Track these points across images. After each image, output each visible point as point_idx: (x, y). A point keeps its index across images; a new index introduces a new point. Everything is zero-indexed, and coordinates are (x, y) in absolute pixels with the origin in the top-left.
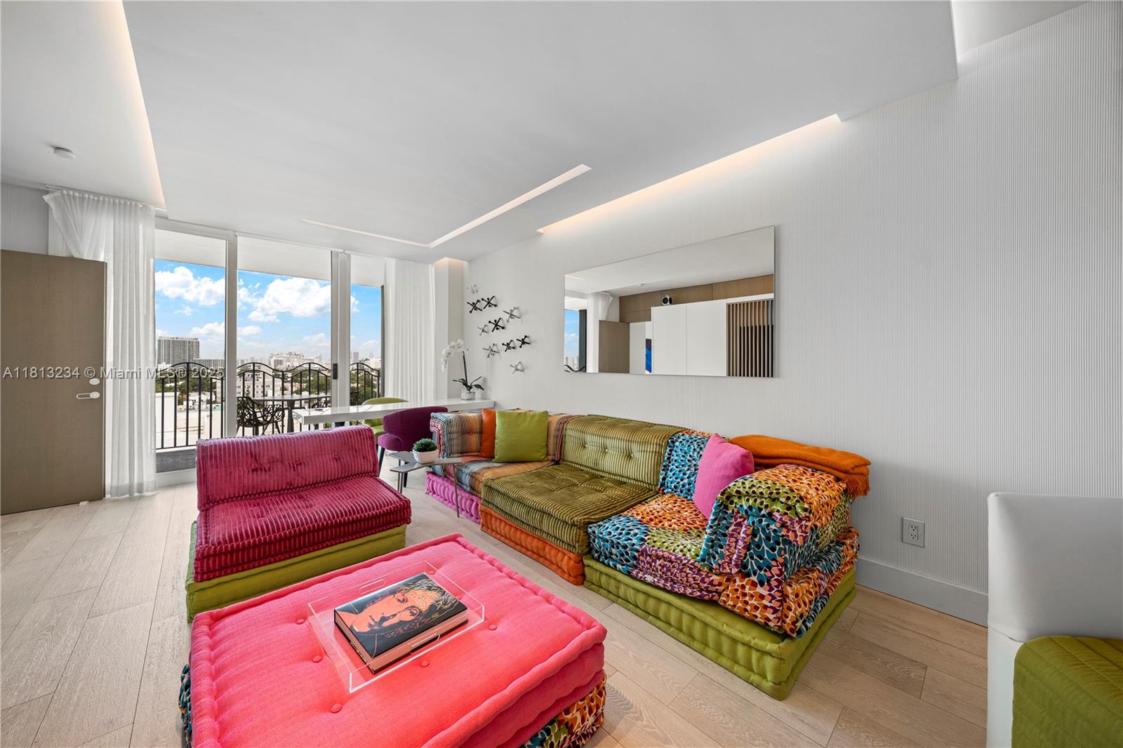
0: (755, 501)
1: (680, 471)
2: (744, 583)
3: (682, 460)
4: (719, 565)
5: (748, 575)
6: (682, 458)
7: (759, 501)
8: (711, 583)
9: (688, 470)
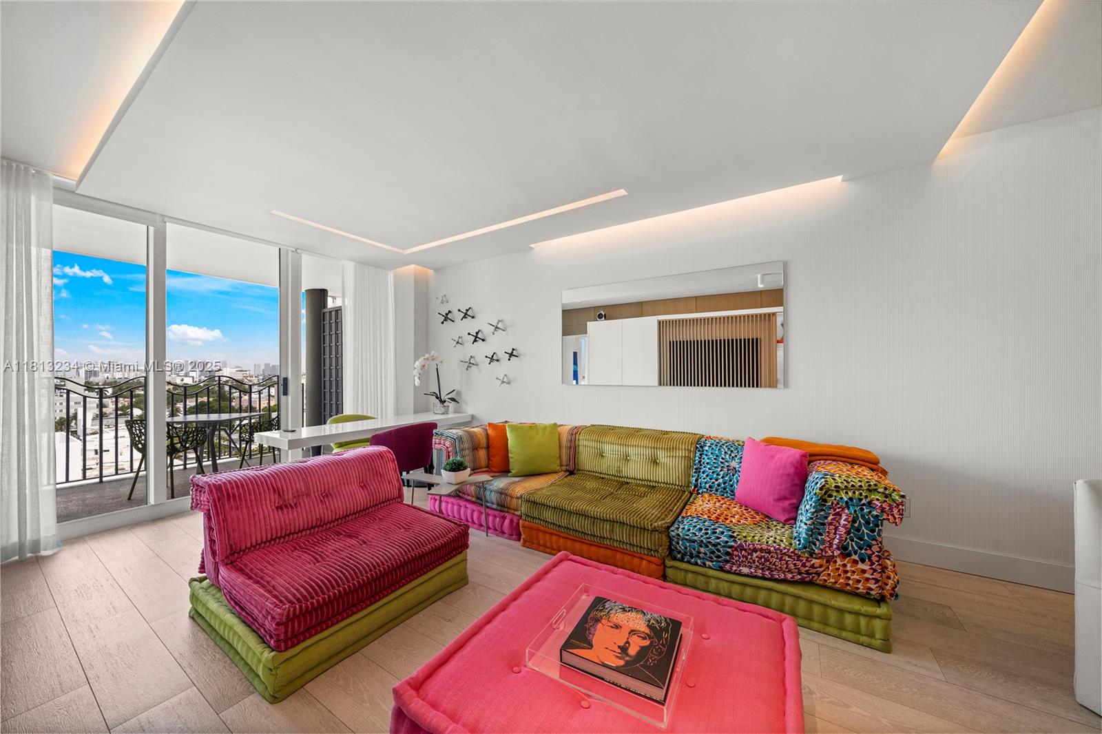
0: (854, 493)
1: (713, 472)
2: (845, 562)
3: (714, 463)
4: (822, 550)
5: (849, 555)
6: (714, 461)
7: (857, 493)
8: (813, 566)
9: (721, 471)
